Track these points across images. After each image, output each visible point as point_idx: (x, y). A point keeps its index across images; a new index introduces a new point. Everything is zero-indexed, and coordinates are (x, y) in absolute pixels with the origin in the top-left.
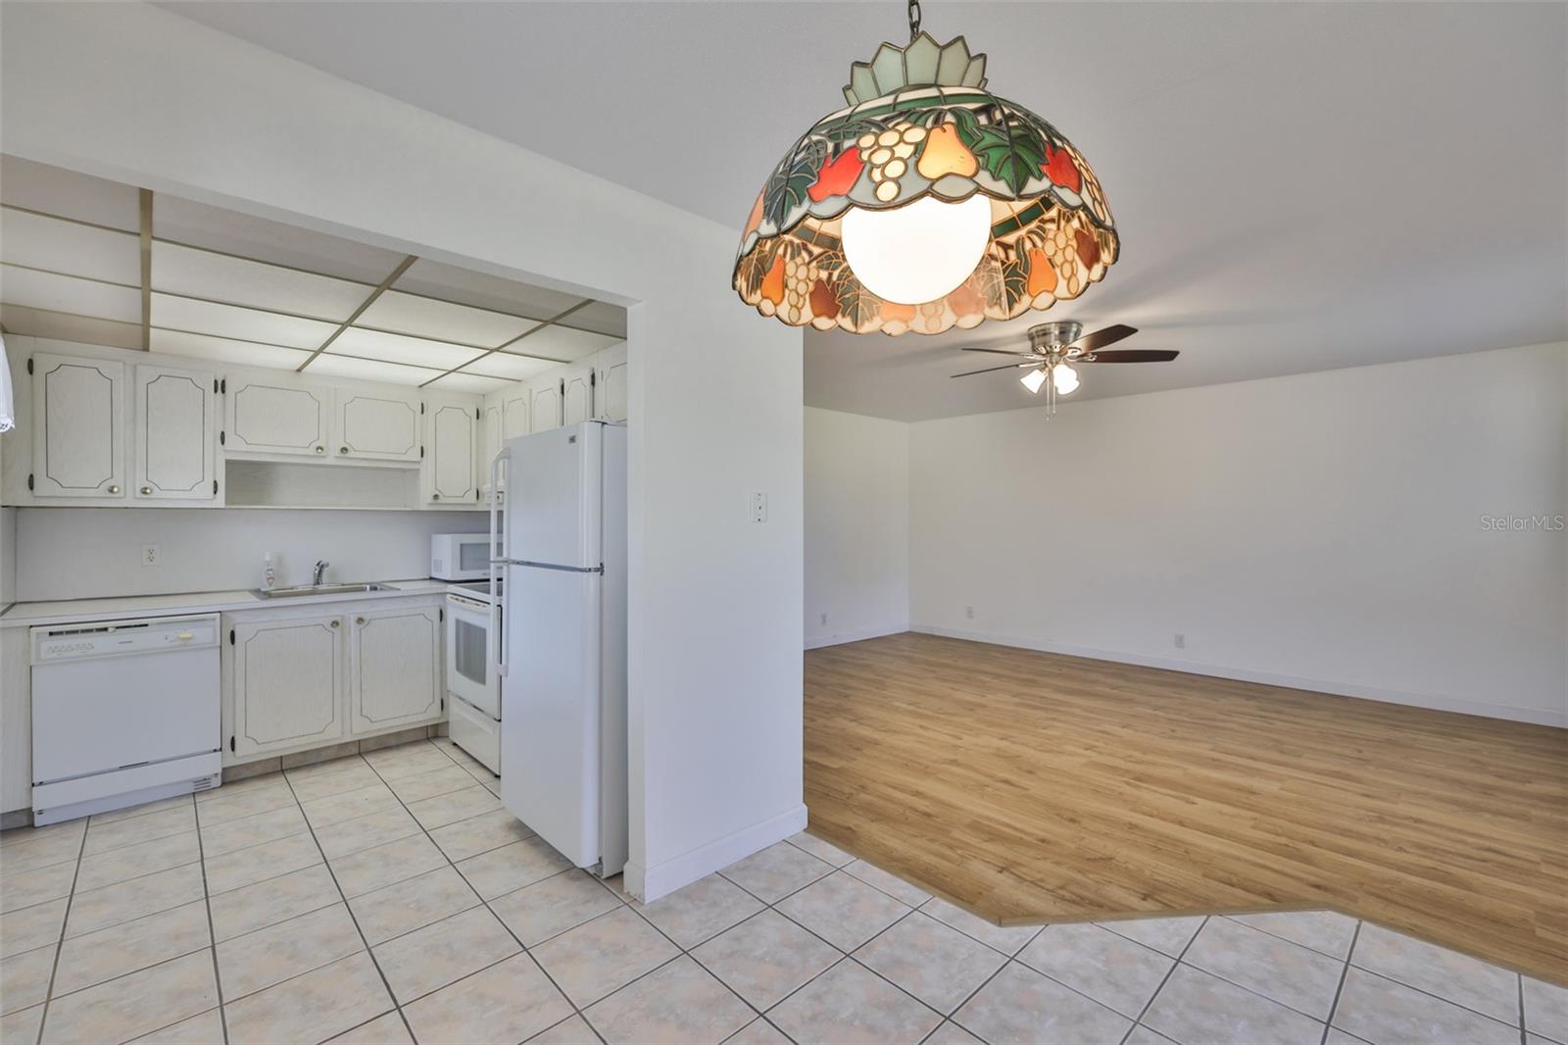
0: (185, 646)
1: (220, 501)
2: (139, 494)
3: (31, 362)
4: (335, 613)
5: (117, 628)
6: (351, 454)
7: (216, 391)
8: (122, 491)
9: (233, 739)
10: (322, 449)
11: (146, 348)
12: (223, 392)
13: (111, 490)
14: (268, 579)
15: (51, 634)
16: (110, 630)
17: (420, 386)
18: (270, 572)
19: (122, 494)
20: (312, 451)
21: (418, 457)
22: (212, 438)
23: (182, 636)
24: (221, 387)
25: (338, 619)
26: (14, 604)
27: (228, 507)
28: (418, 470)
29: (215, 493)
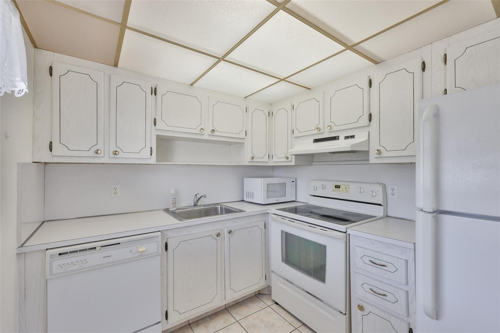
0: (142, 256)
1: (153, 160)
2: (112, 155)
3: (51, 68)
4: (218, 228)
5: (102, 247)
6: (216, 133)
7: (152, 94)
8: (103, 153)
9: (167, 311)
10: (202, 129)
11: (116, 65)
12: (155, 94)
13: (97, 153)
14: (173, 204)
15: (60, 254)
16: (98, 249)
17: (245, 97)
18: (174, 200)
19: (102, 155)
20: (197, 131)
21: (244, 137)
22: (150, 121)
23: (140, 250)
24: (154, 91)
25: (219, 231)
26: (43, 222)
27: (158, 163)
28: (244, 143)
29: (151, 155)
